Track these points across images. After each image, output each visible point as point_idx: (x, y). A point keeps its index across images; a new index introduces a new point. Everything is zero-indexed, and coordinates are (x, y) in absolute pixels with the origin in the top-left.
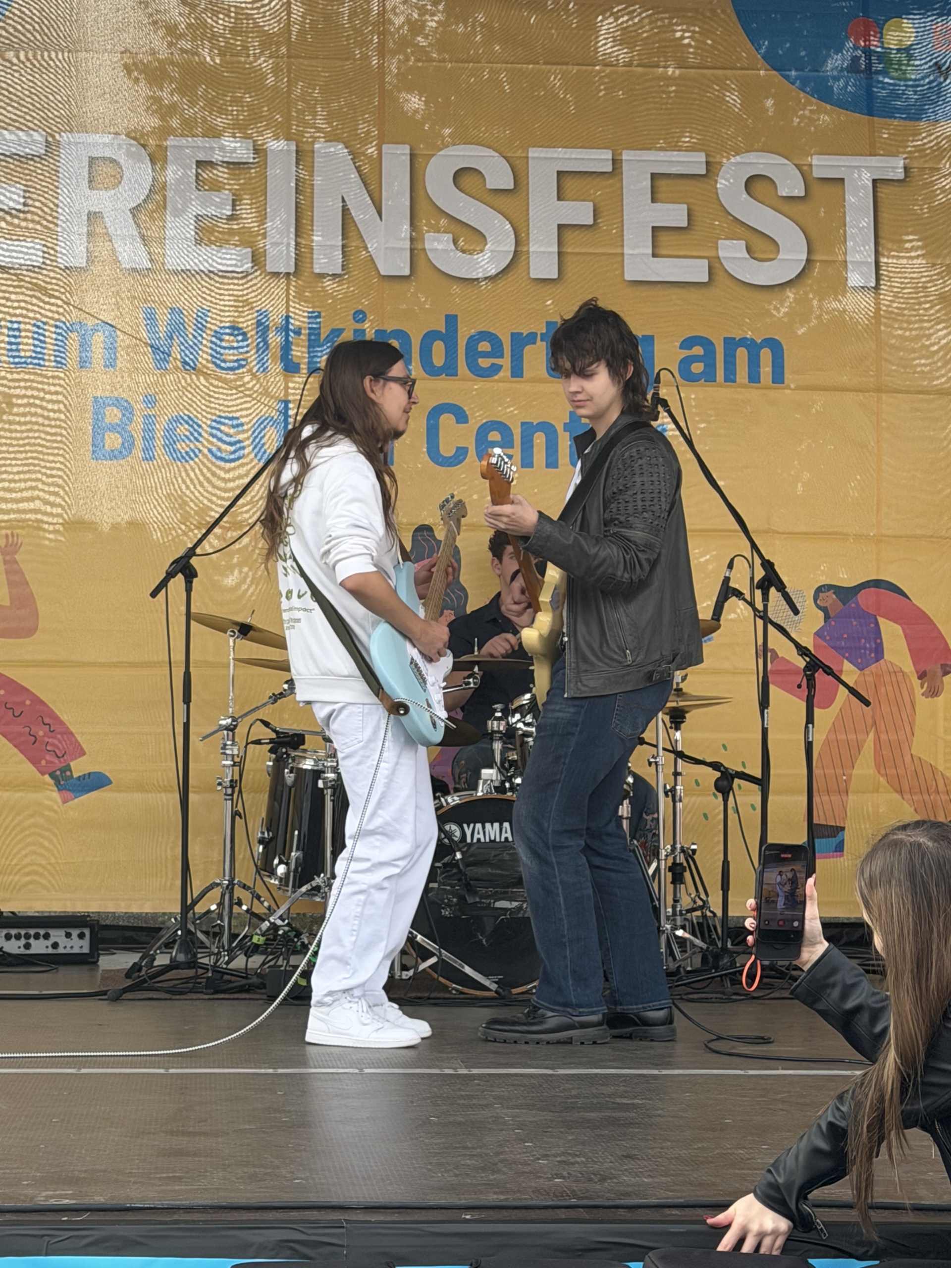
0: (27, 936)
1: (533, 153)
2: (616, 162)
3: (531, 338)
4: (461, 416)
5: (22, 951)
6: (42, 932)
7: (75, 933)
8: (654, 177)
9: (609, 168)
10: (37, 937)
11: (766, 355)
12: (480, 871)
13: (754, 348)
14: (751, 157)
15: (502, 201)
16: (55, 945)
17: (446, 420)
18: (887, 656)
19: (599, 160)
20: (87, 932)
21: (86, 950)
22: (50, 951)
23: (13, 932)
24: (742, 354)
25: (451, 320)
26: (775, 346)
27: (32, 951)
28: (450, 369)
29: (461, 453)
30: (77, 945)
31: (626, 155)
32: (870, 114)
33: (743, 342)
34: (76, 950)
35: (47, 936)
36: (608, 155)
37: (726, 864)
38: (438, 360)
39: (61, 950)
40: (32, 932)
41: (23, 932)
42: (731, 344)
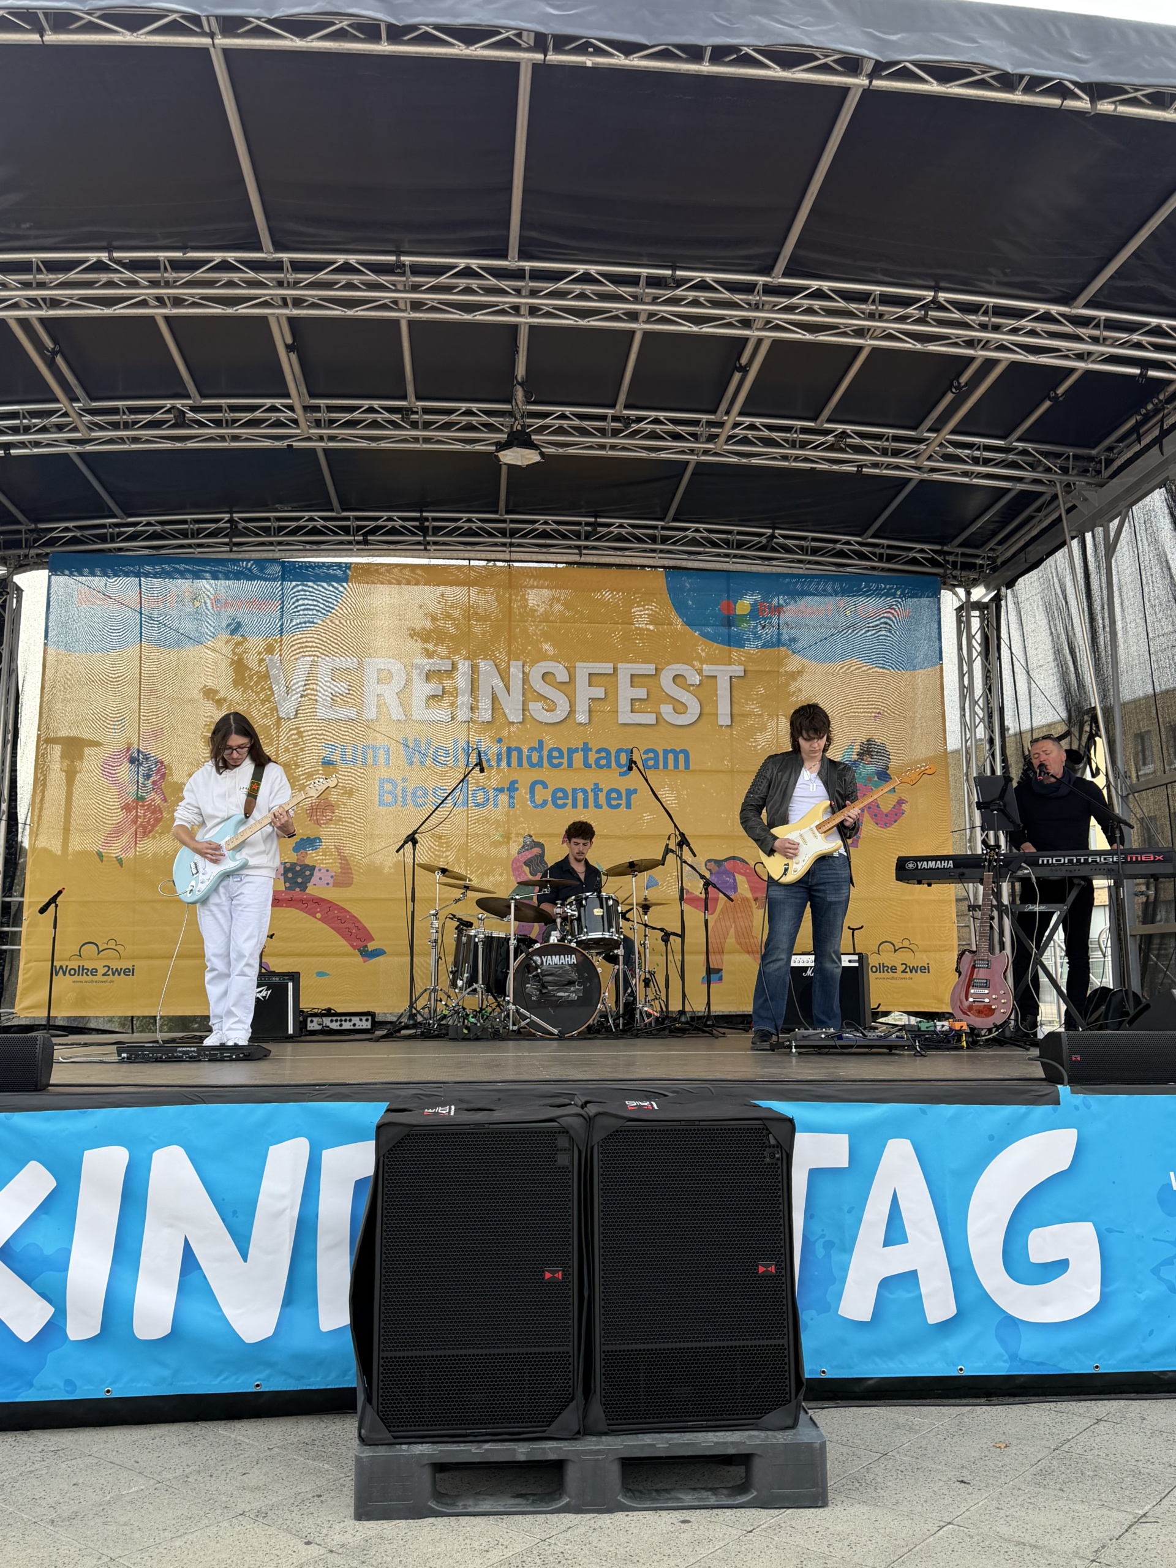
0: (341, 1020)
1: (578, 664)
2: (615, 669)
3: (577, 750)
4: (545, 786)
5: (339, 1028)
6: (348, 1018)
7: (364, 1018)
8: (632, 675)
9: (611, 671)
10: (346, 1021)
11: (681, 757)
12: (549, 978)
13: (676, 754)
14: (675, 666)
15: (564, 687)
16: (354, 1025)
17: (538, 787)
18: (739, 890)
19: (607, 667)
20: (370, 1018)
21: (369, 1027)
22: (352, 1027)
23: (334, 1018)
24: (671, 756)
25: (541, 743)
26: (685, 752)
27: (343, 1028)
28: (540, 764)
29: (545, 803)
30: (366, 1024)
31: (620, 665)
32: (730, 646)
33: (673, 751)
34: (364, 1027)
35: (350, 1020)
36: (611, 665)
37: (667, 975)
38: (535, 760)
39: (357, 1027)
40: (343, 1018)
41: (339, 1018)
42: (666, 752)
